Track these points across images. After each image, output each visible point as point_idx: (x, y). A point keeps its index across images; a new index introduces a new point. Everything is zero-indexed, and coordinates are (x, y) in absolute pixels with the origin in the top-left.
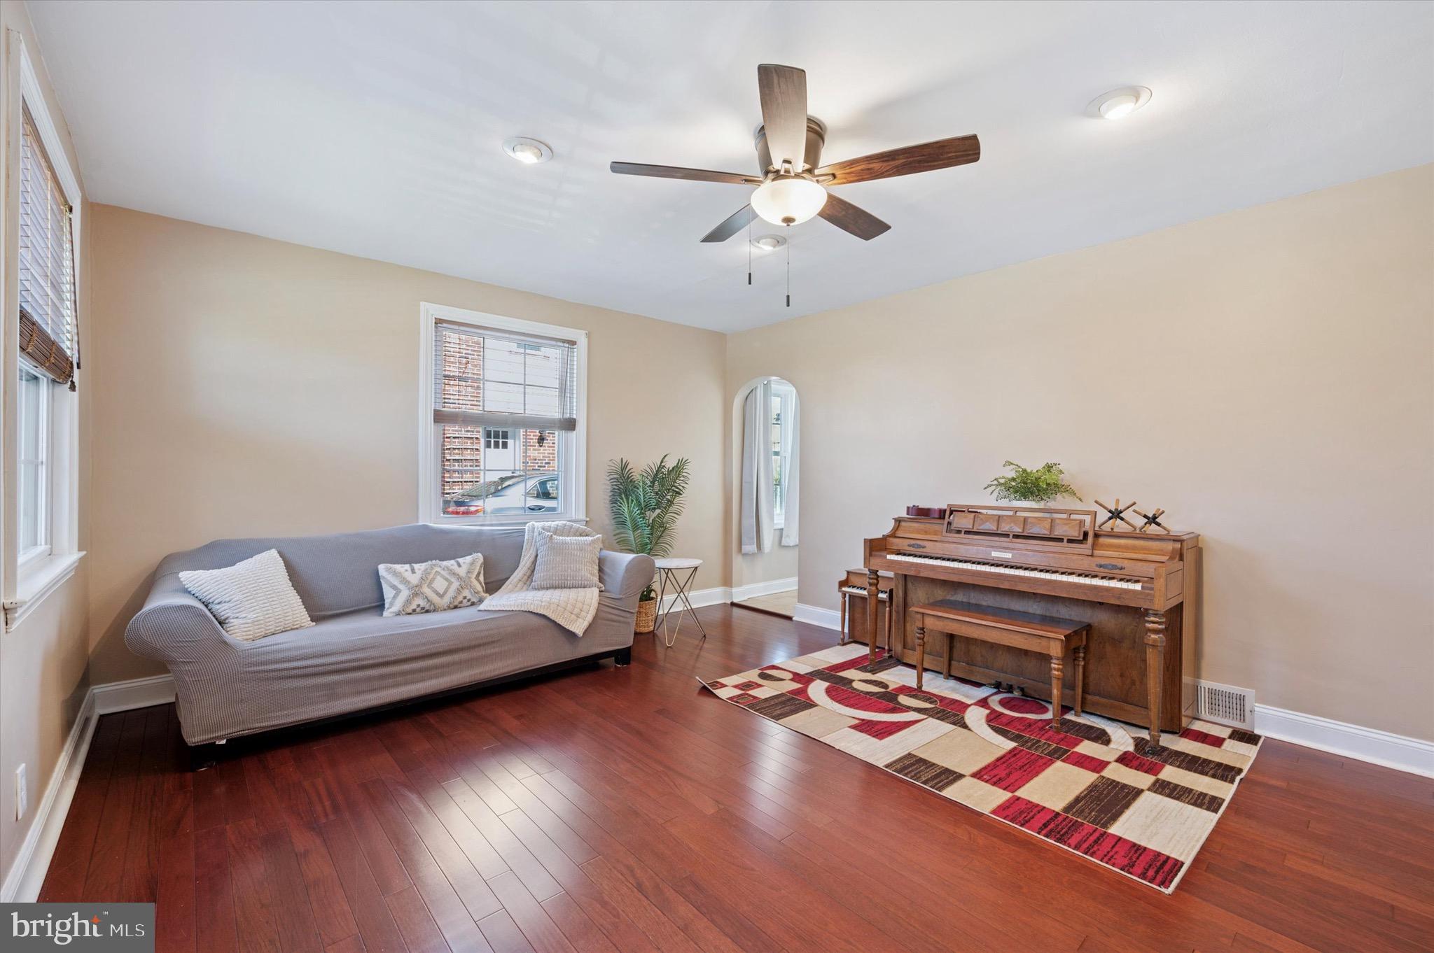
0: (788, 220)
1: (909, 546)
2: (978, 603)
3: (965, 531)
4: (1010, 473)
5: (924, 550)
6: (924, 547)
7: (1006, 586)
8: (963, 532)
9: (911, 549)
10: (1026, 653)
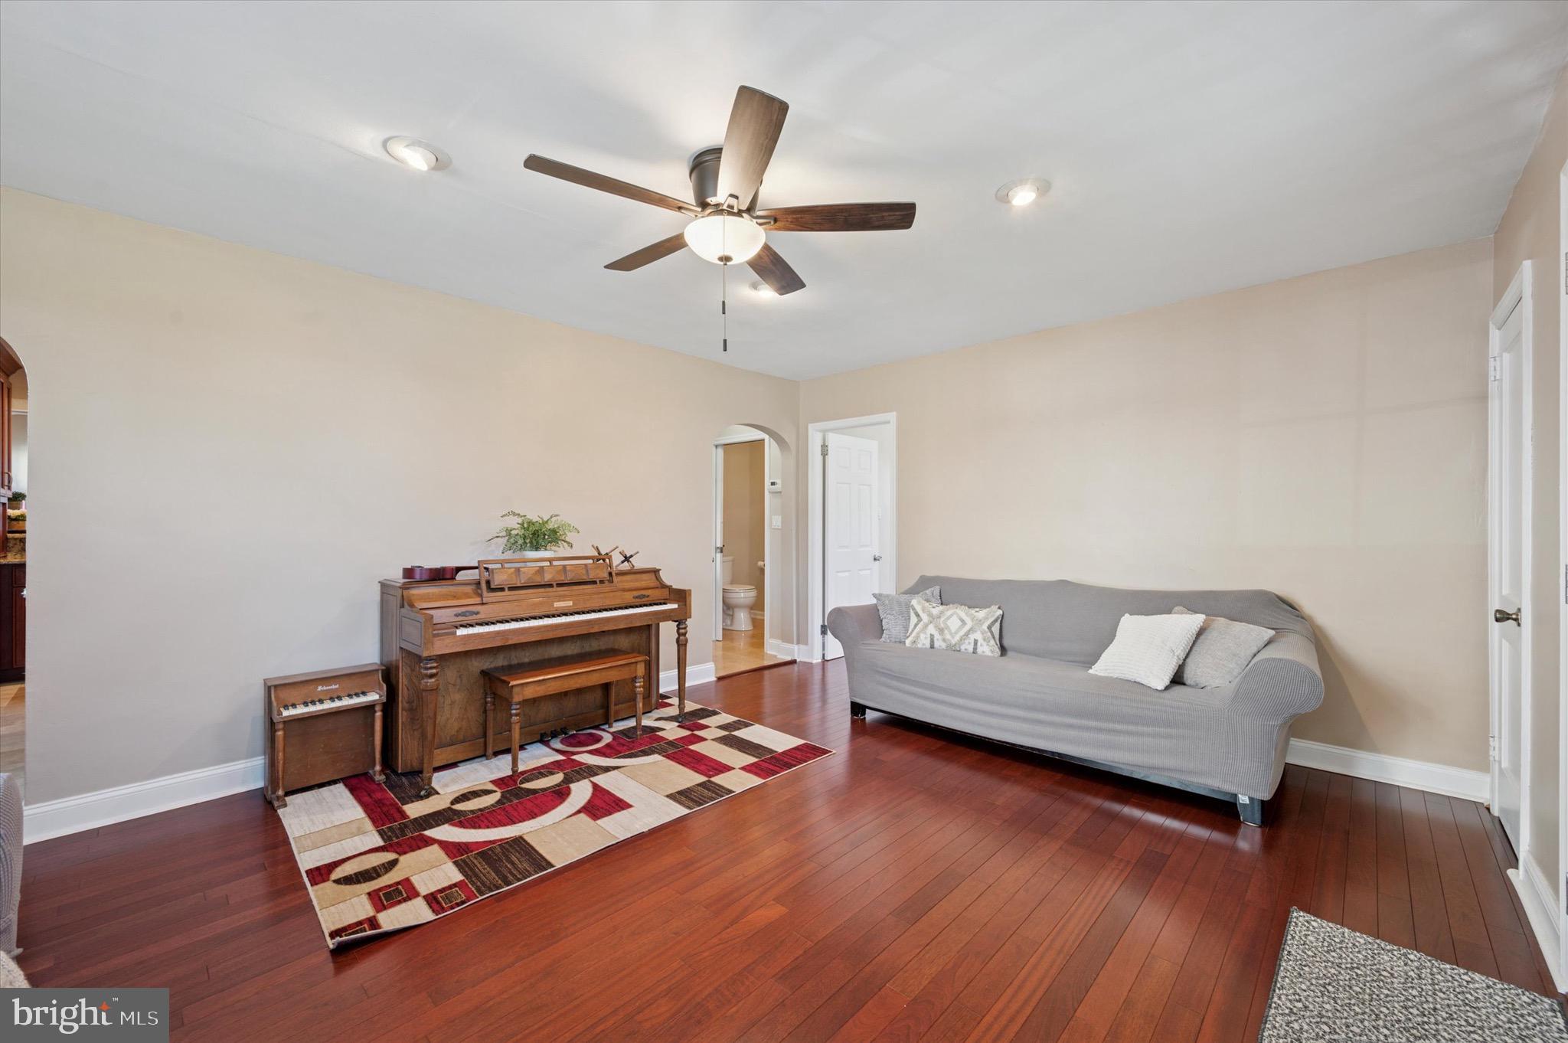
0: (726, 259)
1: (457, 615)
2: (520, 662)
3: (509, 588)
4: (513, 523)
5: (478, 616)
6: (478, 613)
7: (596, 629)
8: (507, 589)
9: (460, 618)
10: (566, 694)
